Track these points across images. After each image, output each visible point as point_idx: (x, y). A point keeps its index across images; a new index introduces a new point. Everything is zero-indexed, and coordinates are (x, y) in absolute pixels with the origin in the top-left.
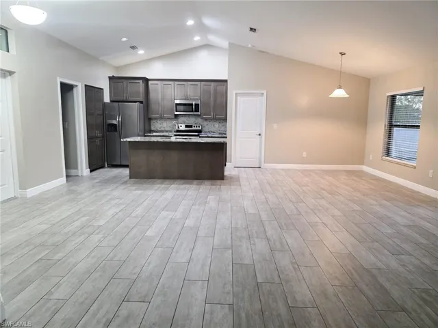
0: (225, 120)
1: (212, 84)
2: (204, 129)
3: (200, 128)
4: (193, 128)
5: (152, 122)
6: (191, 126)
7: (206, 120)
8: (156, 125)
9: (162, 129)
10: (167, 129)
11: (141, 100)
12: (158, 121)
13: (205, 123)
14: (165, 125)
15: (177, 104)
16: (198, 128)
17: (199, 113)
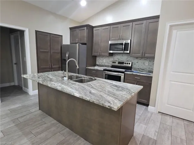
0: (153, 58)
1: (145, 22)
2: (134, 66)
3: (130, 65)
4: (124, 65)
5: (97, 58)
6: (123, 63)
7: (137, 58)
8: (99, 61)
9: (103, 64)
10: (106, 64)
11: (85, 42)
12: (101, 58)
13: (135, 61)
14: (104, 61)
15: (111, 45)
16: (128, 65)
17: (128, 52)
